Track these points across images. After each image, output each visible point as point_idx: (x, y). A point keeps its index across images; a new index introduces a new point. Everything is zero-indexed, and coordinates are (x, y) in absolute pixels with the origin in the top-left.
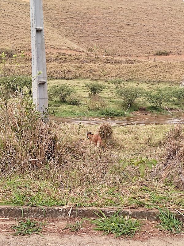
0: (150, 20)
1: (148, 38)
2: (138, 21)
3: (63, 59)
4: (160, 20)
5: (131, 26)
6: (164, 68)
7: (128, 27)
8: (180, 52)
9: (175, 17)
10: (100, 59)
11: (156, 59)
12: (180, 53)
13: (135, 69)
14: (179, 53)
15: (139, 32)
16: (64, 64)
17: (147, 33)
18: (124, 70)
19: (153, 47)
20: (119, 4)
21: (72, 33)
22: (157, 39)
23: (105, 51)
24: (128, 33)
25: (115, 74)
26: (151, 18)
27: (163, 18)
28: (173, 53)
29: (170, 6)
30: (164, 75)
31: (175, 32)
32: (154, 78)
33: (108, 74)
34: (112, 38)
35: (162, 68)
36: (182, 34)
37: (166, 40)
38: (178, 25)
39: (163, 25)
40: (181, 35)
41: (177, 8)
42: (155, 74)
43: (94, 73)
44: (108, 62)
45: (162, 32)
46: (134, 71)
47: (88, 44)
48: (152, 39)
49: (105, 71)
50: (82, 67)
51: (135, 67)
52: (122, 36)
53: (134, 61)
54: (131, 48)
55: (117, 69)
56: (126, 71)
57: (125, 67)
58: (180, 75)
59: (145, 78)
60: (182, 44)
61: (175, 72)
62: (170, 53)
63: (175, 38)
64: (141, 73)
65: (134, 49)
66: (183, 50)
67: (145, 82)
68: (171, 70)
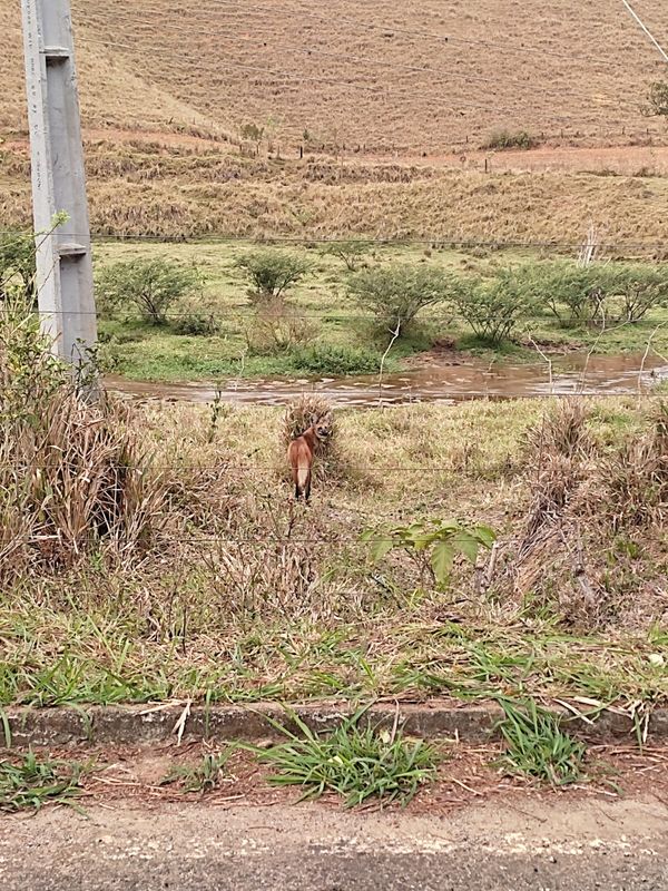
0: (468, 20)
1: (461, 86)
2: (425, 24)
3: (149, 167)
4: (503, 19)
5: (398, 41)
6: (521, 195)
7: (387, 46)
8: (577, 135)
9: (557, 10)
10: (287, 164)
11: (493, 162)
12: (577, 140)
13: (415, 200)
14: (573, 139)
15: (427, 66)
16: (154, 185)
17: (455, 68)
18: (376, 203)
19: (480, 117)
21: (183, 71)
22: (494, 90)
23: (306, 137)
24: (386, 69)
25: (342, 220)
26: (470, 13)
27: (514, 13)
28: (552, 141)
30: (519, 221)
31: (558, 63)
32: (486, 231)
33: (317, 220)
34: (329, 87)
35: (514, 195)
36: (582, 69)
37: (524, 95)
38: (570, 37)
39: (512, 39)
40: (579, 74)
42: (486, 219)
43: (265, 215)
44: (316, 174)
45: (510, 62)
46: (410, 206)
47: (242, 111)
48: (477, 90)
49: (307, 209)
50: (221, 195)
51: (415, 194)
52: (368, 78)
53: (413, 169)
54: (400, 124)
55: (350, 200)
56: (384, 209)
57: (379, 195)
58: (576, 218)
59: (453, 233)
60: (583, 107)
61: (559, 210)
62: (541, 141)
63: (560, 87)
64: (437, 216)
65: (409, 128)
66: (587, 130)
67: (453, 246)
68: (545, 203)
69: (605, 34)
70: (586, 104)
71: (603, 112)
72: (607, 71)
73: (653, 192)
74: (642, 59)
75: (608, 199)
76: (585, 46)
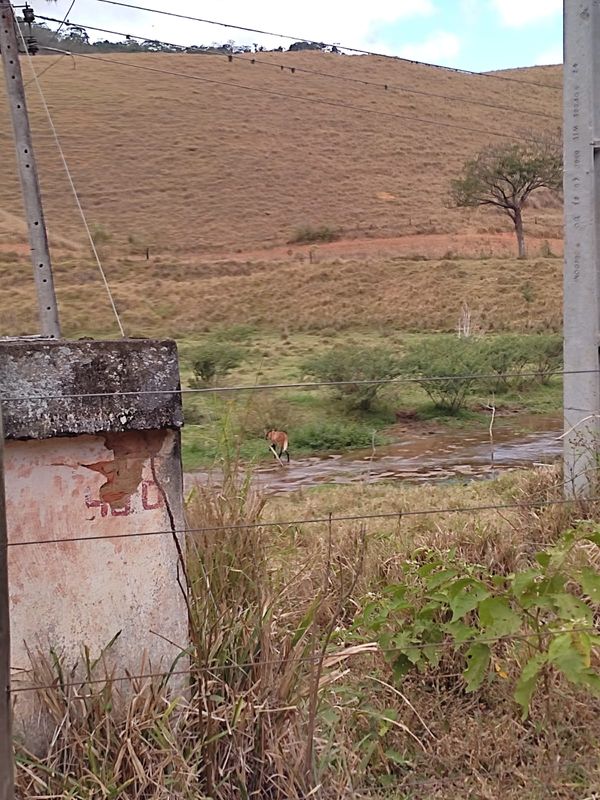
0: (259, 134)
1: (262, 191)
2: (222, 139)
3: (10, 274)
4: (290, 132)
5: (201, 155)
6: (351, 281)
7: (191, 159)
8: (371, 228)
9: (333, 124)
10: (135, 265)
11: (316, 253)
12: (371, 231)
13: (259, 291)
14: (368, 231)
15: (230, 175)
16: (20, 290)
17: (255, 175)
18: (224, 296)
19: (283, 217)
20: (149, 86)
21: (10, 187)
22: (292, 193)
23: (131, 240)
24: (194, 179)
25: (198, 313)
26: (261, 129)
27: (298, 127)
28: (350, 233)
29: (310, 90)
30: (354, 303)
31: (343, 168)
32: (327, 314)
33: (175, 314)
34: (145, 196)
35: (346, 281)
36: (364, 172)
37: (319, 195)
38: (348, 145)
39: (301, 148)
40: (362, 176)
41: (332, 95)
42: (325, 303)
43: (127, 312)
44: (163, 272)
45: (302, 168)
46: (255, 296)
47: (68, 220)
48: (277, 194)
49: (165, 304)
50: (83, 296)
51: (257, 285)
52: (178, 186)
53: (248, 263)
54: (213, 226)
55: (202, 293)
56: (232, 299)
57: (225, 287)
58: (405, 299)
59: (298, 317)
60: (372, 204)
61: (387, 292)
62: (340, 234)
63: (348, 187)
64: (281, 303)
65: (222, 229)
66: (380, 222)
67: (301, 329)
68: (373, 286)
69: (377, 142)
70: (374, 201)
71: (389, 207)
72: (385, 172)
73: (467, 271)
74: (413, 162)
75: (430, 280)
76: (363, 153)
